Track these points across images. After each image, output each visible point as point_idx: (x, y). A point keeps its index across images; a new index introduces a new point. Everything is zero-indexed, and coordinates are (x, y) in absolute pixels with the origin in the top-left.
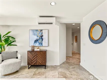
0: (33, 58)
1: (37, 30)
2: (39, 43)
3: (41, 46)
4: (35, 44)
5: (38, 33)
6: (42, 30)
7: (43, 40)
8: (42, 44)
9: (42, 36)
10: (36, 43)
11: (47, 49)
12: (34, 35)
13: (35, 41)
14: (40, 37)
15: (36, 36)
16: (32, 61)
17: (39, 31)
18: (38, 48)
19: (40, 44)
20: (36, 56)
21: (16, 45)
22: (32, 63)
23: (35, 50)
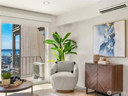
1: (104, 25)
2: (107, 50)
3: (112, 55)
5: (106, 30)
7: (115, 44)
8: (113, 51)
9: (114, 35)
10: (103, 50)
11: (124, 64)
12: (100, 34)
13: (101, 46)
14: (110, 37)
15: (103, 36)
17: (108, 25)
18: (105, 60)
19: (109, 51)
21: (76, 53)
22: (91, 85)
23: (98, 63)
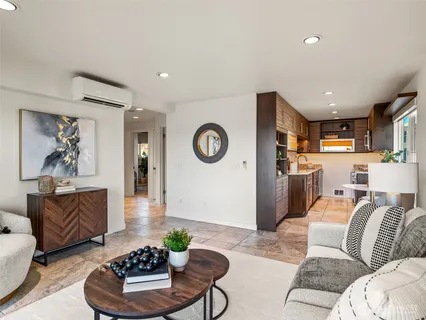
0: (64, 220)
2: (64, 166)
3: (74, 175)
4: (51, 168)
5: (61, 127)
6: (74, 119)
7: (79, 156)
8: (75, 168)
9: (78, 140)
10: (54, 166)
12: (45, 132)
13: (48, 157)
14: (69, 143)
15: (54, 138)
16: (62, 229)
17: (65, 119)
18: (68, 184)
19: (67, 168)
20: (77, 210)
22: (62, 238)
